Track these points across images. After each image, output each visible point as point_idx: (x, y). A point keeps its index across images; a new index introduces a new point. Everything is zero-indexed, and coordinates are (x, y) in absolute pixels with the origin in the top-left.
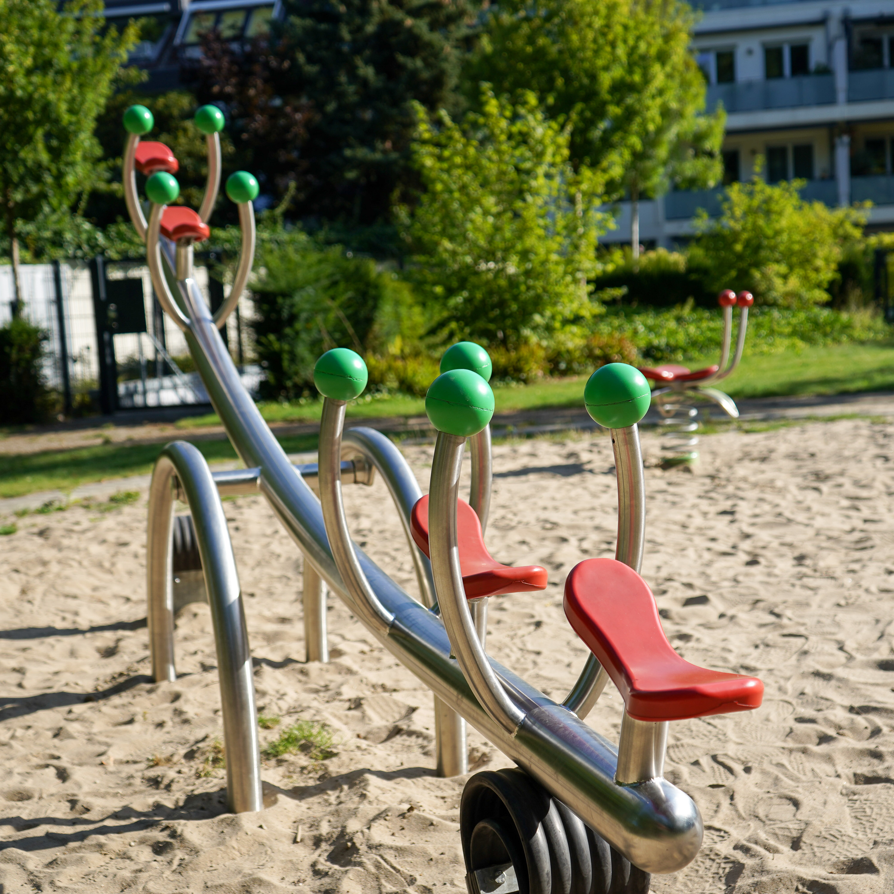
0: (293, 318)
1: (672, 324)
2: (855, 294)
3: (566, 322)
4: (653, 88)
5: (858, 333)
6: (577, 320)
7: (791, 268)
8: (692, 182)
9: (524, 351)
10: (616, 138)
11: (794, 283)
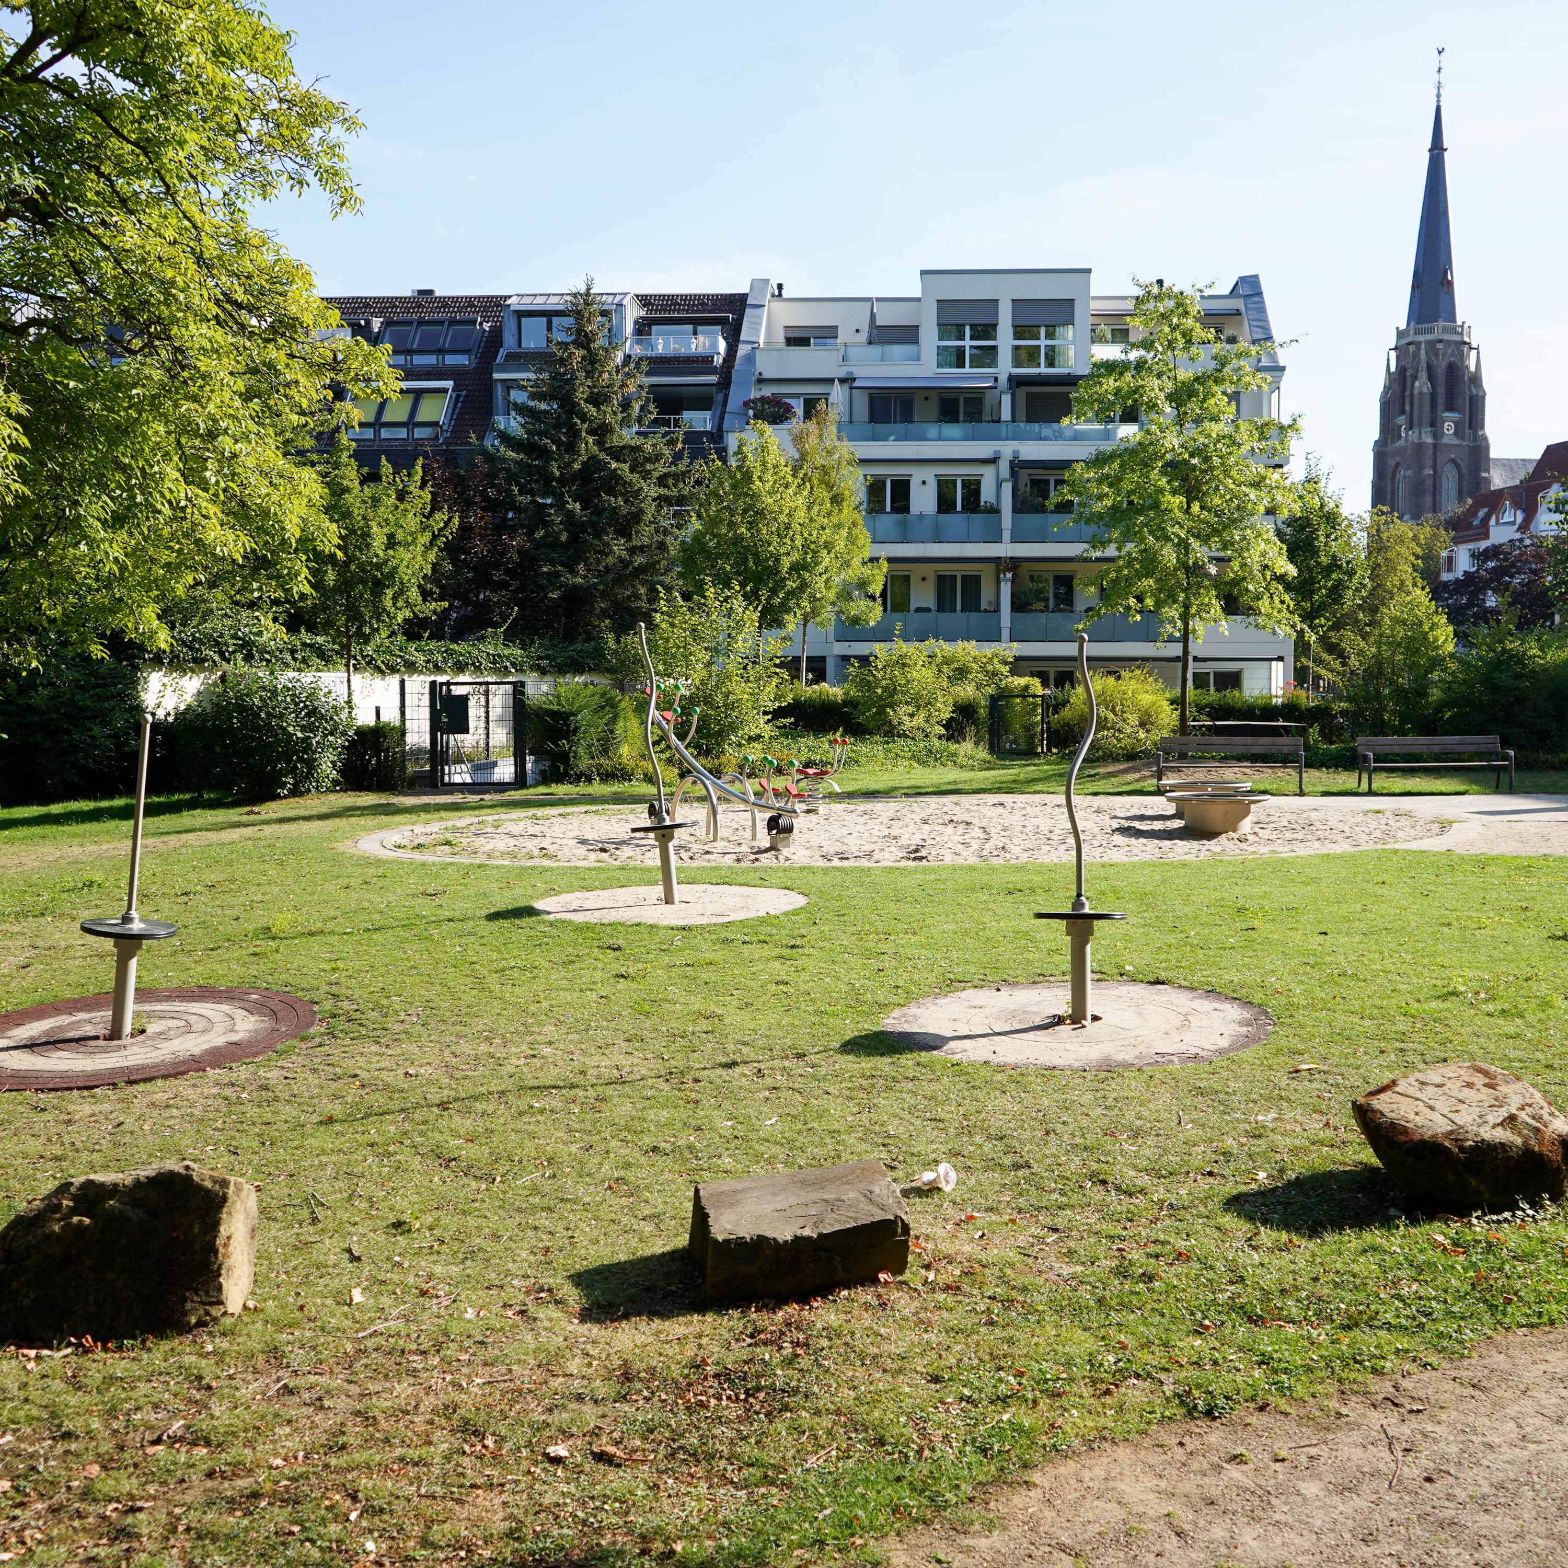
0: (577, 729)
1: (826, 746)
2: (970, 730)
3: (751, 739)
4: (820, 569)
5: (960, 760)
6: (758, 738)
7: (918, 708)
8: (856, 620)
9: (724, 759)
10: (792, 603)
11: (920, 720)
